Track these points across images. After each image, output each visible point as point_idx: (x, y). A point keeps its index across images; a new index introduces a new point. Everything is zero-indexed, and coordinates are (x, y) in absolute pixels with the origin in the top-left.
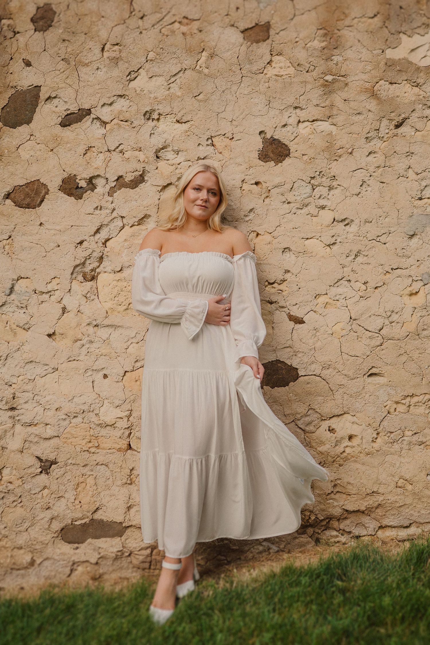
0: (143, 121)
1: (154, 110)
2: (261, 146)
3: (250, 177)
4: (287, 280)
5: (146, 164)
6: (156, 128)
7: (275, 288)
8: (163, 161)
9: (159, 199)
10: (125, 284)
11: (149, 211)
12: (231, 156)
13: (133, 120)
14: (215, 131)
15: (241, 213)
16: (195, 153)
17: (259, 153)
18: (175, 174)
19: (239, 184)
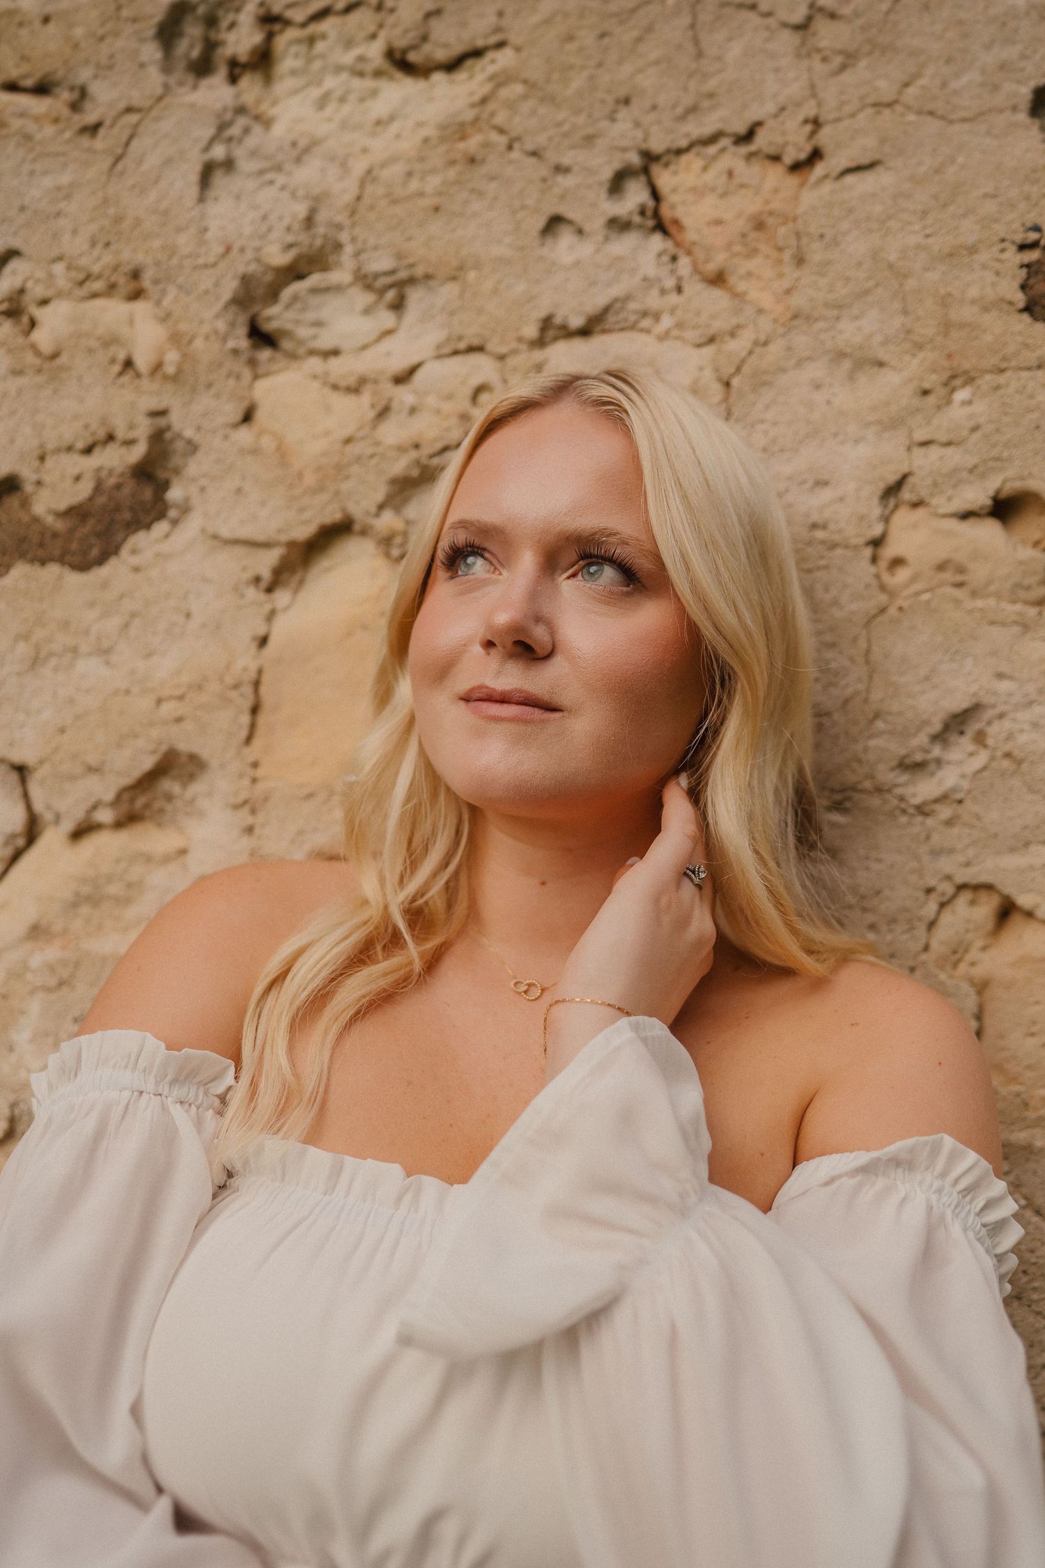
3: (954, 457)
5: (169, 387)
6: (242, 121)
8: (302, 362)
9: (263, 641)
11: (188, 726)
12: (797, 301)
14: (674, 107)
15: (873, 743)
16: (521, 287)
17: (1028, 266)
18: (372, 456)
19: (862, 518)
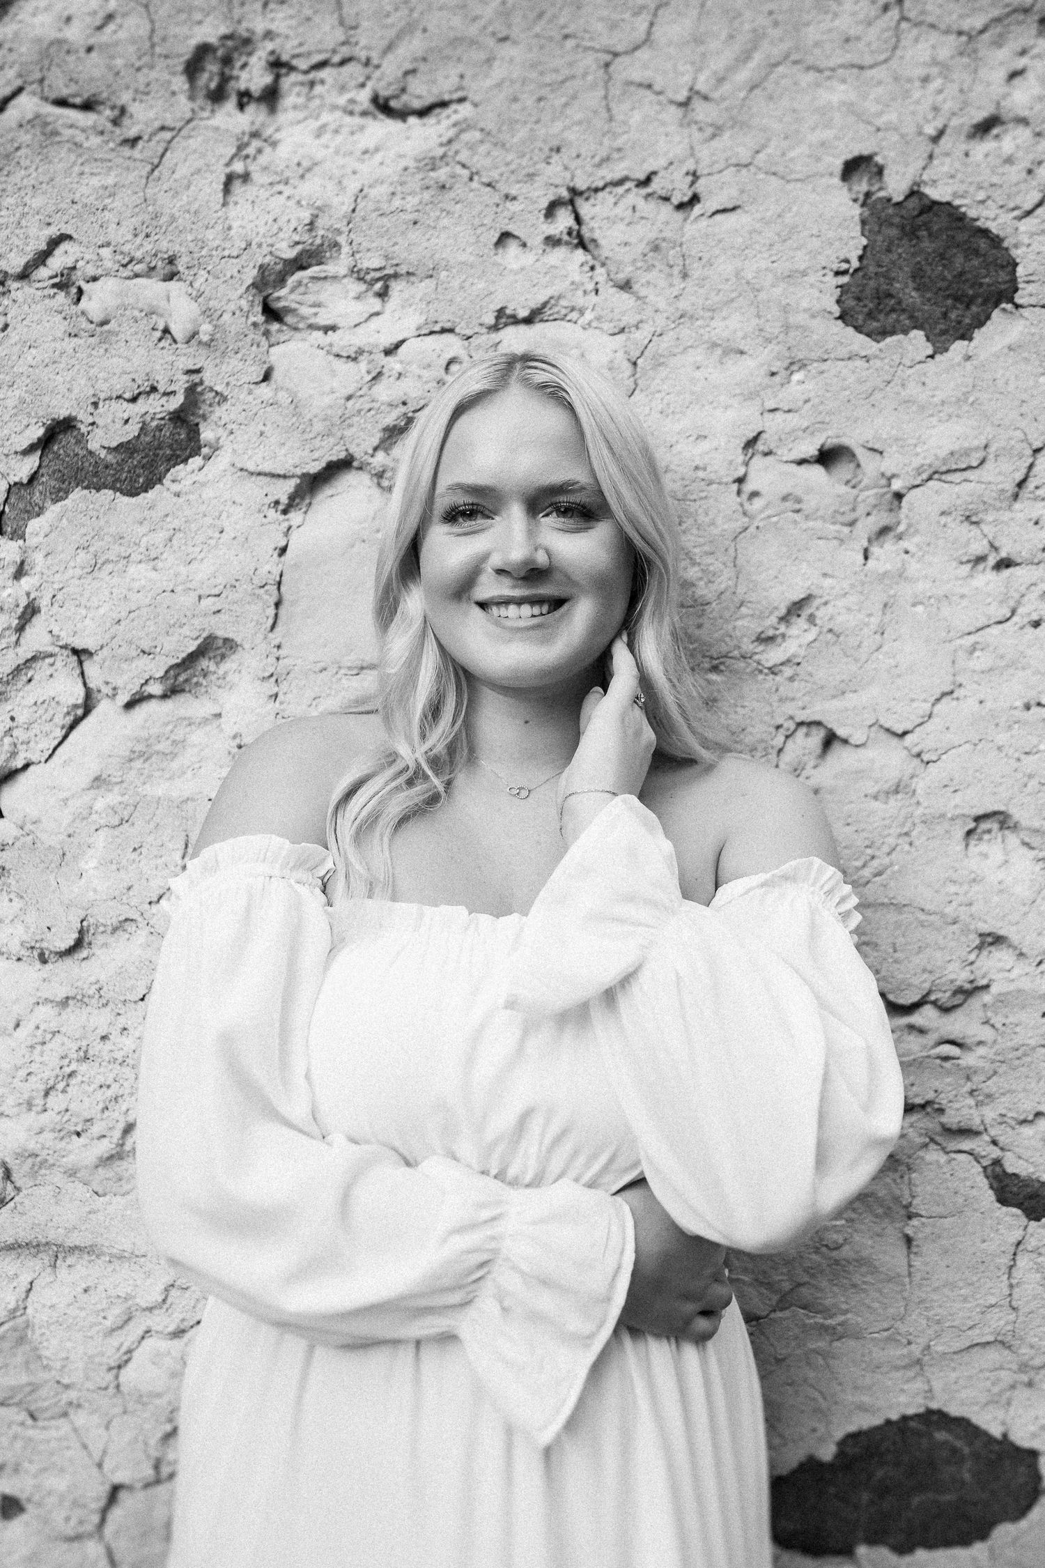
0: (183, 105)
1: (247, 41)
2: (852, 245)
3: (794, 420)
4: (987, 987)
5: (203, 352)
6: (256, 143)
7: (922, 1031)
8: (304, 334)
9: (283, 551)
10: (100, 1020)
11: (223, 615)
12: (683, 305)
13: (125, 98)
14: (593, 157)
15: (739, 623)
16: (481, 285)
17: (841, 286)
18: (370, 410)
19: (731, 462)
